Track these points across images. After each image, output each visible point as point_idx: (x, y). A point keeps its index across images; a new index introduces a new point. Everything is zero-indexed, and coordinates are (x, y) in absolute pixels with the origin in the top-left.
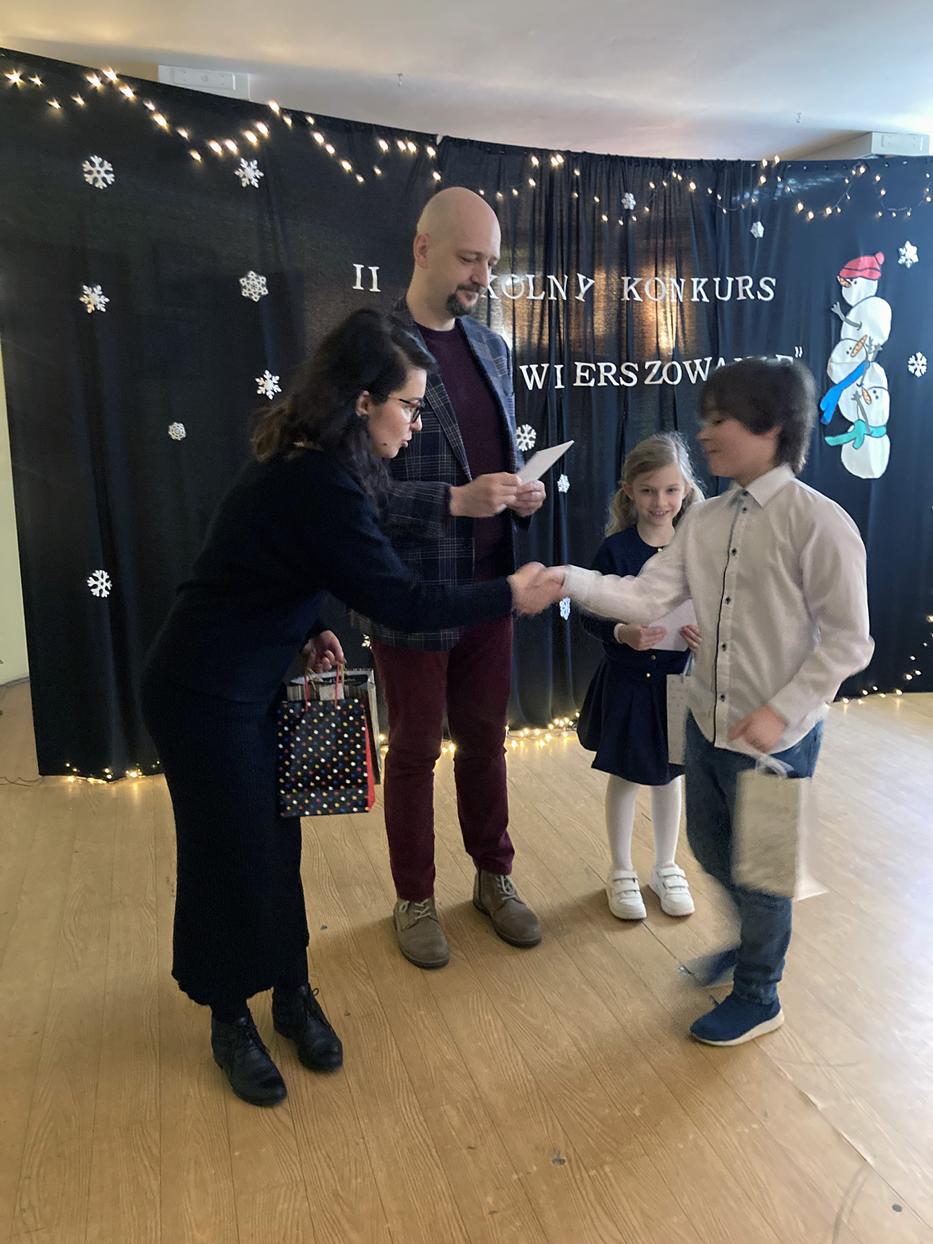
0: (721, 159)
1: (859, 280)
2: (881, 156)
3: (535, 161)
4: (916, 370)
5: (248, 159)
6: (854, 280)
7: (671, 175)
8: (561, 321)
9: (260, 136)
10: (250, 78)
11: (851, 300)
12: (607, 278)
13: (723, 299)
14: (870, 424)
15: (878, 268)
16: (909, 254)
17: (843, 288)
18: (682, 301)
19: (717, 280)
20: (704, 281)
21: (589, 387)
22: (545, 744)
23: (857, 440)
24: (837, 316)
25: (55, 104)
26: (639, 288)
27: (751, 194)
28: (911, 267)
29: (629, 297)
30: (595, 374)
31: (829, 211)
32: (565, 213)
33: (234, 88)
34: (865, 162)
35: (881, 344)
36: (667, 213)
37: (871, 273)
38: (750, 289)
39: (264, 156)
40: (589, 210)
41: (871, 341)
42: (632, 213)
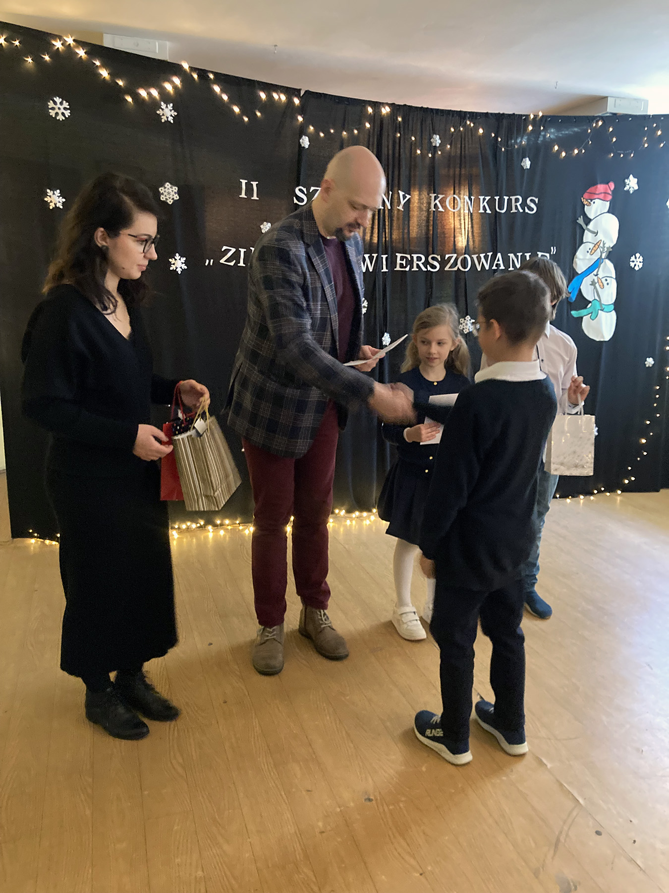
0: (501, 112)
1: (596, 201)
2: (615, 114)
3: (370, 110)
4: (635, 265)
5: (167, 103)
6: (593, 201)
7: (466, 123)
8: (387, 224)
9: (175, 87)
10: (168, 44)
11: (591, 215)
12: (420, 194)
13: (501, 211)
14: (602, 302)
15: (610, 193)
16: (632, 184)
17: (586, 206)
18: (472, 212)
19: (497, 198)
20: (488, 198)
21: (405, 271)
22: (370, 523)
23: (593, 314)
24: (581, 226)
25: (29, 60)
26: (442, 202)
27: (522, 139)
28: (633, 193)
29: (435, 208)
30: (410, 263)
31: (576, 151)
32: (390, 147)
33: (157, 51)
34: (602, 118)
35: (611, 246)
36: (463, 150)
37: (605, 197)
38: (520, 205)
39: (177, 101)
40: (408, 145)
41: (604, 244)
42: (438, 149)
